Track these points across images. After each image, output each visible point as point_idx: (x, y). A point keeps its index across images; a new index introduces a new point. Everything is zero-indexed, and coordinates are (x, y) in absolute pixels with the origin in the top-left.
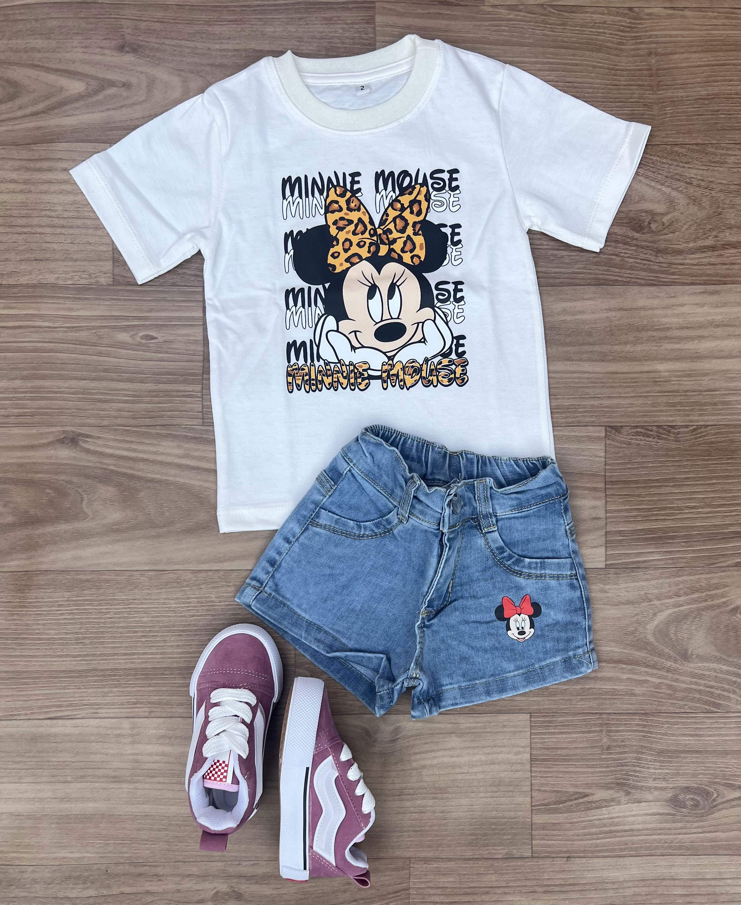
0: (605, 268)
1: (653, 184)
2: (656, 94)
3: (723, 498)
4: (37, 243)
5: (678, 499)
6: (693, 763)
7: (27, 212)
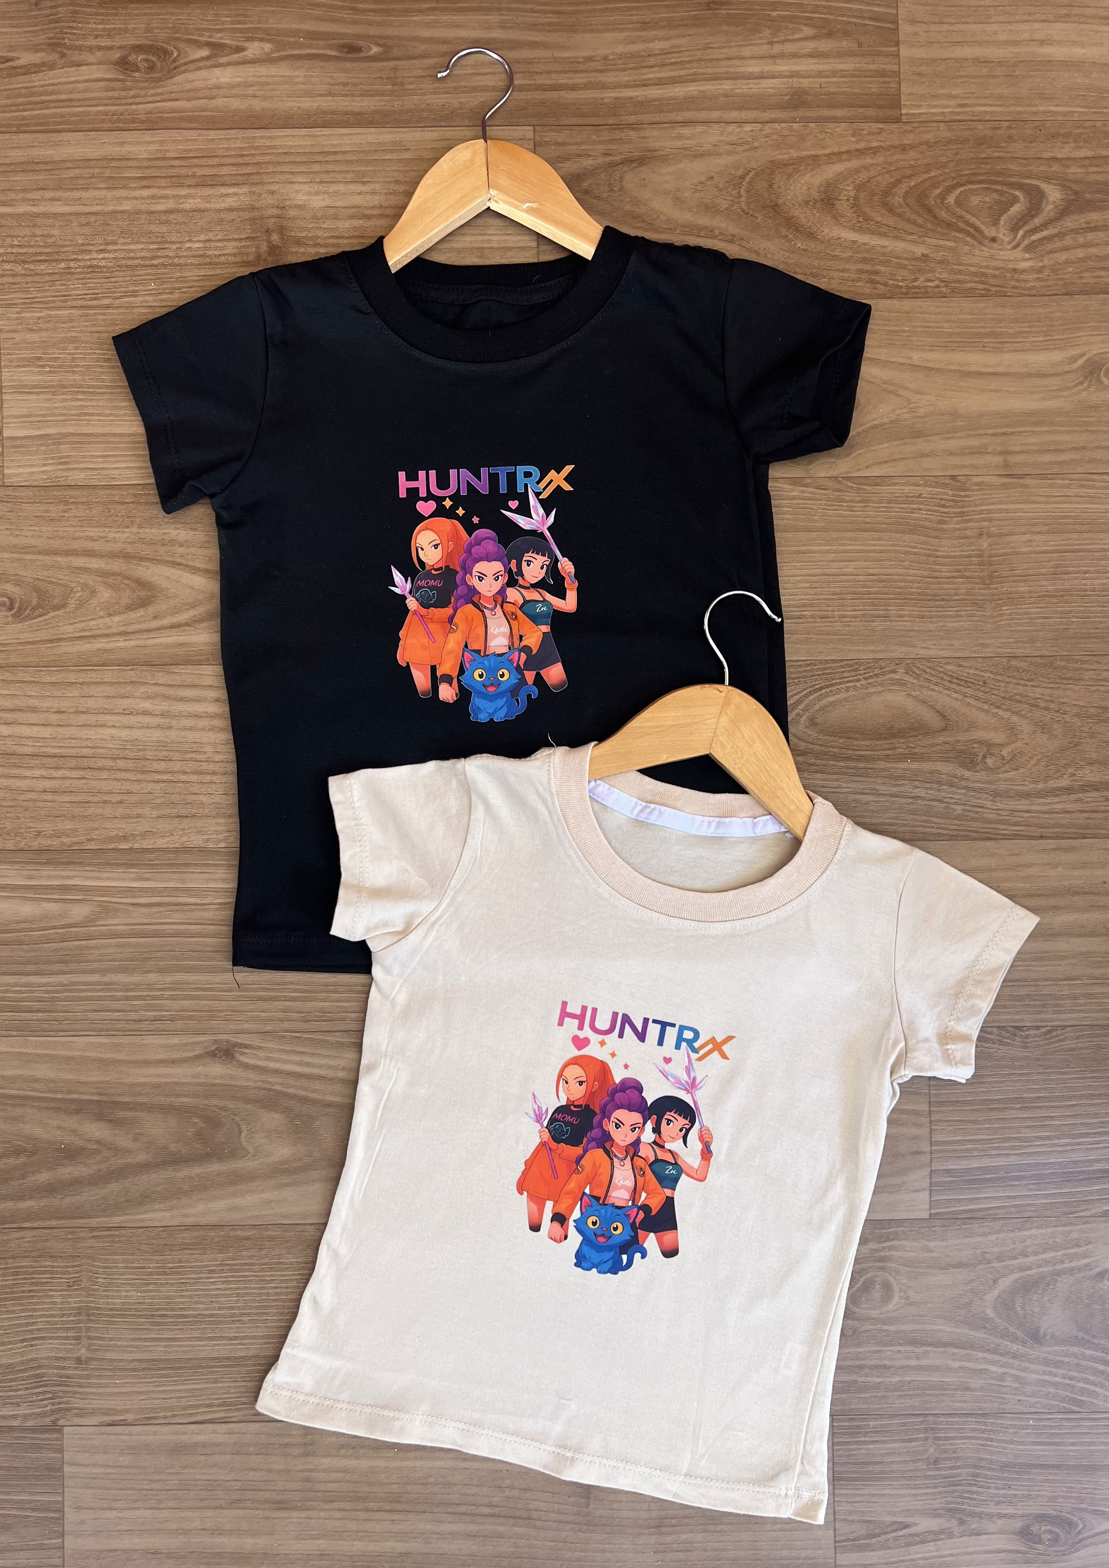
0: (925, 818)
1: (986, 707)
2: (989, 589)
3: (1086, 1125)
4: (180, 794)
5: (1026, 1127)
6: (1048, 1481)
7: (165, 753)
